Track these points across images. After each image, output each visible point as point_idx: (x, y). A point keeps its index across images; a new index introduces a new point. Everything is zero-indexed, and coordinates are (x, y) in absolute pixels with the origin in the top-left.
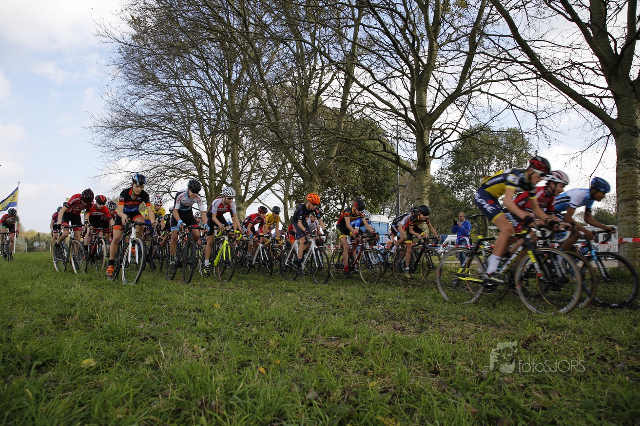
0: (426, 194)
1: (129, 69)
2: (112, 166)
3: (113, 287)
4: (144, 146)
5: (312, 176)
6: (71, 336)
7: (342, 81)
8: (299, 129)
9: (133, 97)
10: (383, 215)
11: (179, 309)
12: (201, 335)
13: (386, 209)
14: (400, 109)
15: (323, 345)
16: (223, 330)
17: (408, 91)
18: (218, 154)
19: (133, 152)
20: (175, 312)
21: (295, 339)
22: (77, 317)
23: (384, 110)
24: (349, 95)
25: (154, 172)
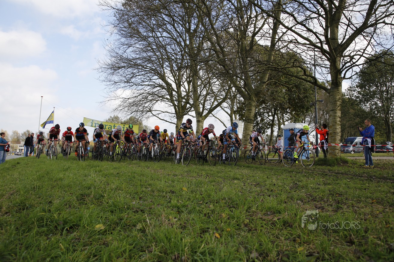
0: (339, 106)
1: (121, 27)
2: (112, 94)
3: (115, 176)
4: (133, 80)
5: (250, 96)
6: (88, 208)
7: (272, 25)
8: (240, 62)
9: (125, 46)
10: (304, 123)
11: (159, 191)
12: (174, 209)
13: (306, 119)
14: (317, 43)
15: (261, 218)
16: (189, 206)
17: (323, 28)
18: (183, 83)
19: (126, 84)
20: (156, 193)
21: (241, 214)
22: (92, 196)
23: (304, 45)
24: (277, 35)
25: (140, 97)
